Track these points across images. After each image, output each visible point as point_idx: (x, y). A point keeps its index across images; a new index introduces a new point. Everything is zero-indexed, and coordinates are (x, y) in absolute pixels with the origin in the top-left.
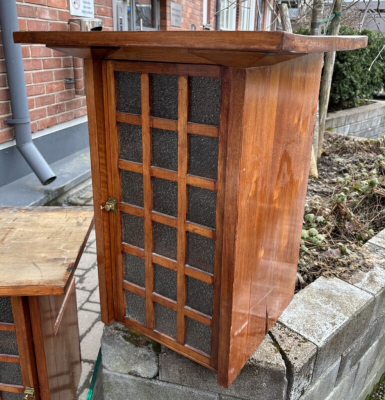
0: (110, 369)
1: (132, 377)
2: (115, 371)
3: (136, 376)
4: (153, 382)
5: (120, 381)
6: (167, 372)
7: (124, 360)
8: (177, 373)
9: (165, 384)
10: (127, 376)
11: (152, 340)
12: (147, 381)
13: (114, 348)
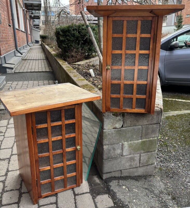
0: (107, 129)
1: (114, 130)
2: (108, 129)
3: (116, 128)
4: (121, 129)
5: (110, 133)
6: (126, 123)
7: (112, 124)
8: (130, 122)
9: (125, 128)
10: (113, 130)
11: (122, 112)
12: (119, 129)
13: (109, 120)
